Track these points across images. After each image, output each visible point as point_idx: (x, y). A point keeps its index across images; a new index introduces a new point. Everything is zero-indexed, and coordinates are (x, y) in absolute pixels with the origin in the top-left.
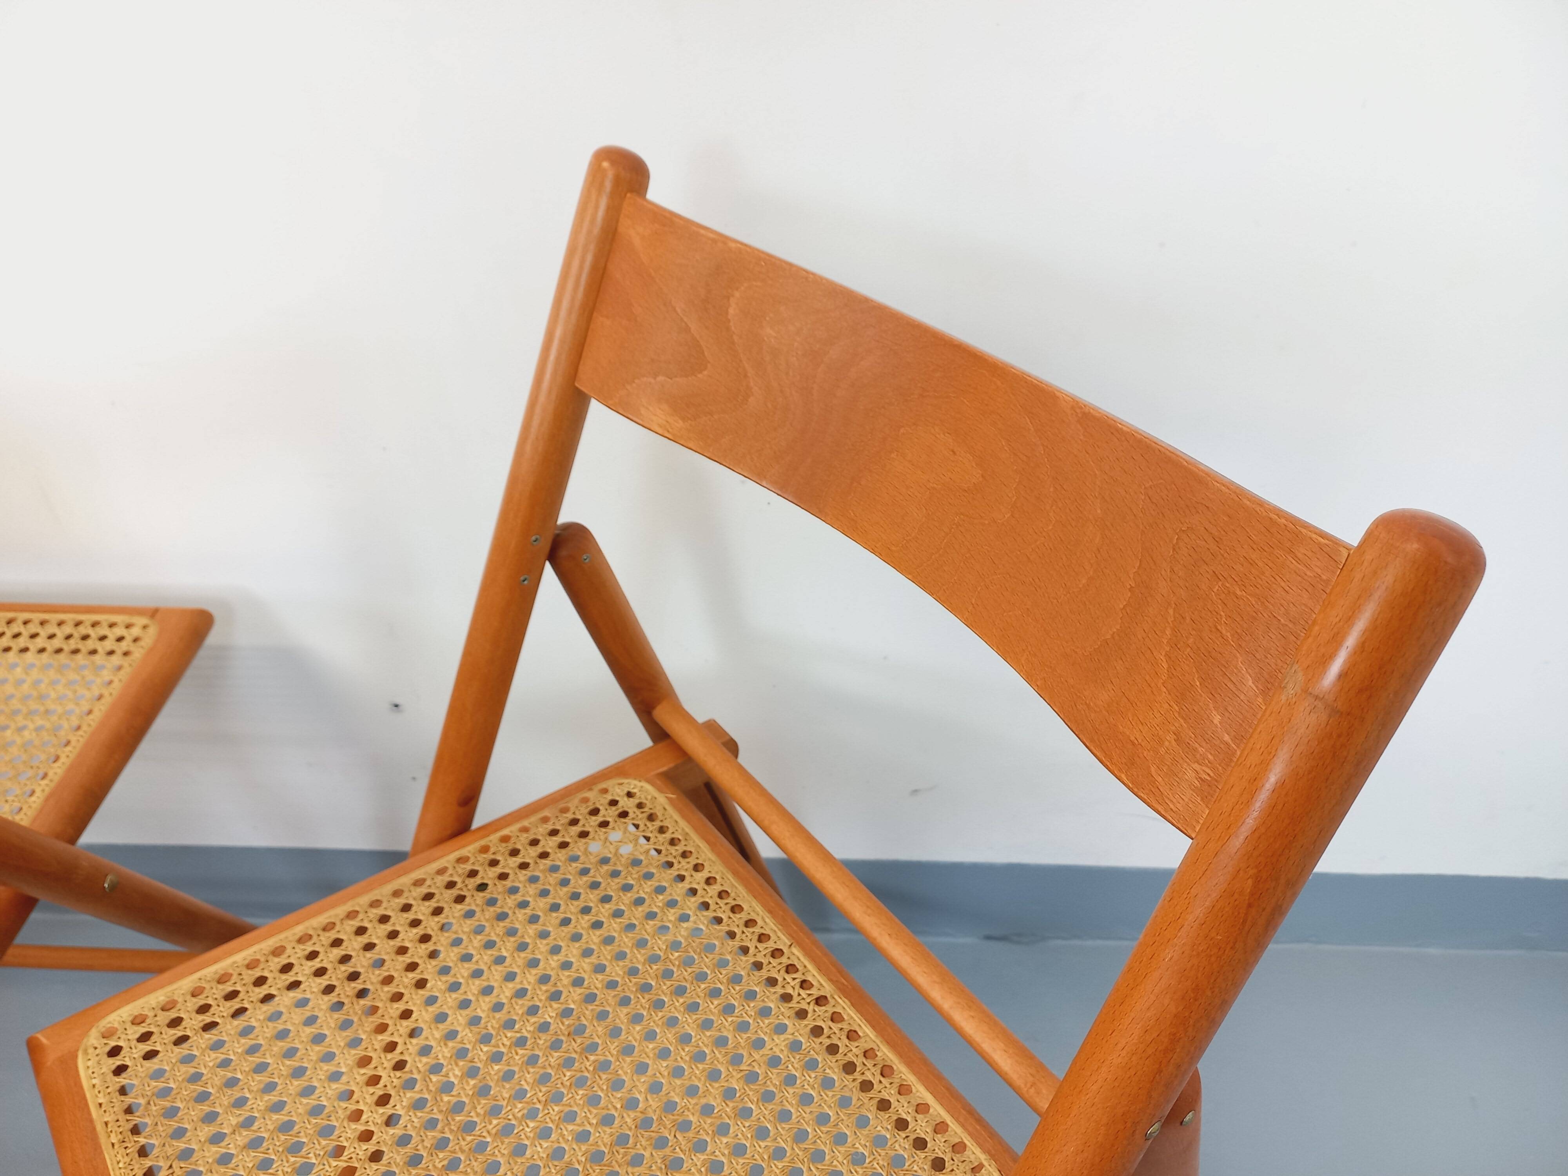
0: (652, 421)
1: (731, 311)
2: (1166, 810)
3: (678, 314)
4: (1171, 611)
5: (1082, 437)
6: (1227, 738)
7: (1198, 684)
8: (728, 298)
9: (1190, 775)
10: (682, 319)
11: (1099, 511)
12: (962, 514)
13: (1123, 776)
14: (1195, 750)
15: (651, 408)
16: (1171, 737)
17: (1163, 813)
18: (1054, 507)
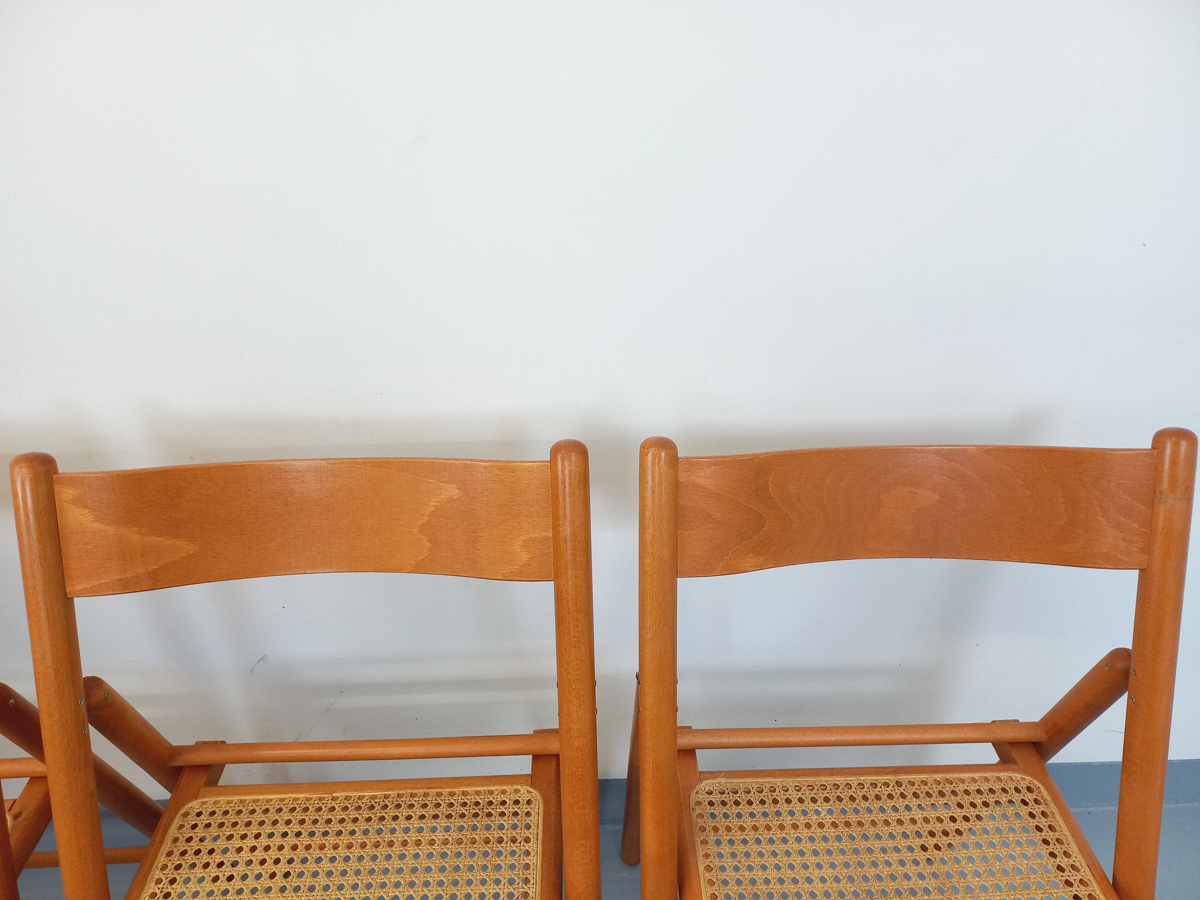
0: (746, 567)
1: (770, 488)
2: (1132, 566)
3: (744, 505)
4: (1095, 501)
5: (991, 459)
6: (1143, 529)
7: (1123, 519)
8: (767, 483)
9: (1135, 549)
10: (747, 507)
11: (1021, 482)
12: (936, 516)
13: (1108, 566)
14: (1133, 540)
15: (743, 561)
16: (1121, 542)
17: (1132, 568)
18: (992, 491)
